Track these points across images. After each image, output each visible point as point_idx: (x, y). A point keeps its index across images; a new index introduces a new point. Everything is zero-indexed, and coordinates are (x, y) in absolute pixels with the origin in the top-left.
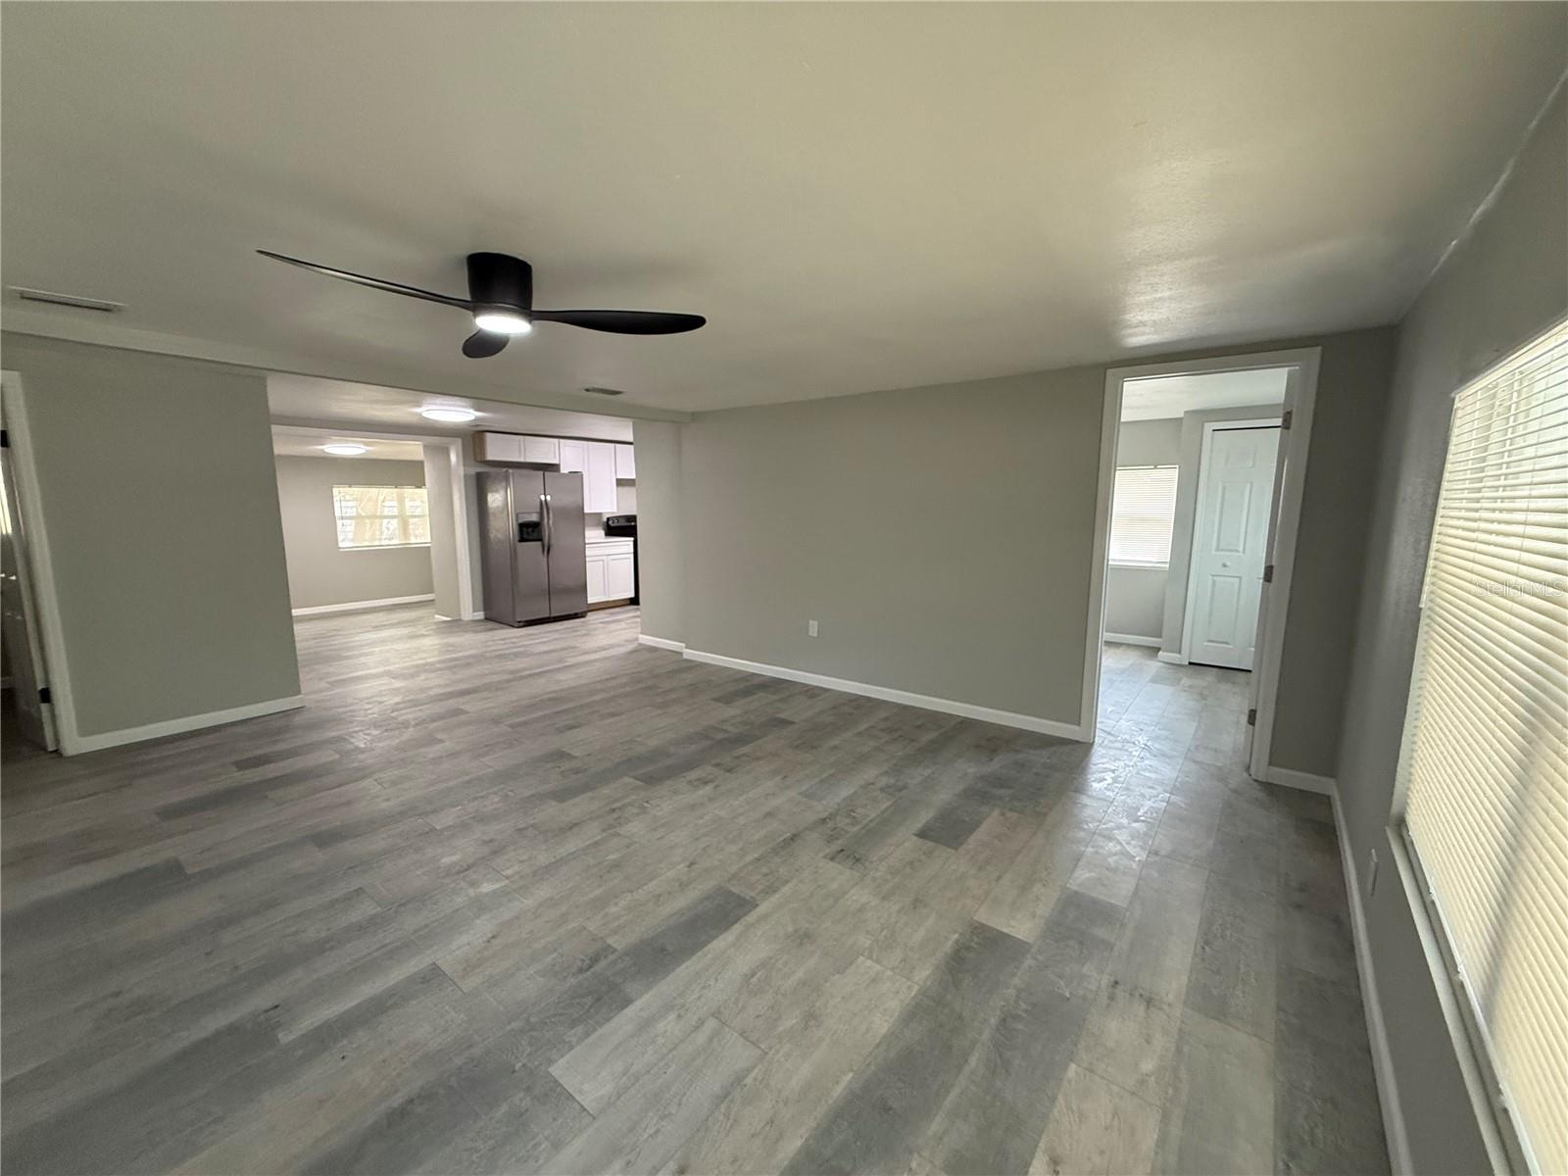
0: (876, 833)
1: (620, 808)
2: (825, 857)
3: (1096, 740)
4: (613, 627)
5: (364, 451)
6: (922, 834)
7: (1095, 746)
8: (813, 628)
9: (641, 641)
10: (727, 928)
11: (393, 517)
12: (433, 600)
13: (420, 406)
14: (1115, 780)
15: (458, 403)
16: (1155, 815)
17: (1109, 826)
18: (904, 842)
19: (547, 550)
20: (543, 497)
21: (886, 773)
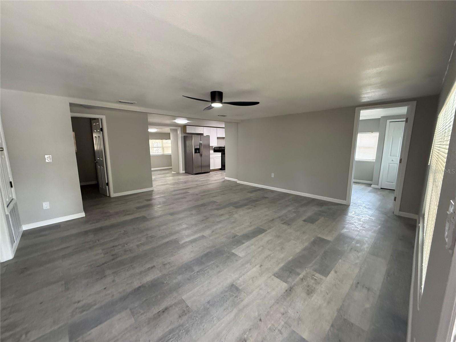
0: (293, 220)
1: (232, 212)
2: (281, 223)
3: (351, 204)
4: (217, 175)
5: (156, 131)
6: (304, 221)
7: (350, 206)
8: (273, 175)
9: (225, 179)
10: (262, 233)
11: (161, 147)
12: (172, 168)
13: (175, 120)
14: (355, 213)
15: (183, 119)
16: (365, 220)
17: (353, 222)
18: (300, 222)
19: (201, 155)
20: (200, 142)
21: (294, 209)
